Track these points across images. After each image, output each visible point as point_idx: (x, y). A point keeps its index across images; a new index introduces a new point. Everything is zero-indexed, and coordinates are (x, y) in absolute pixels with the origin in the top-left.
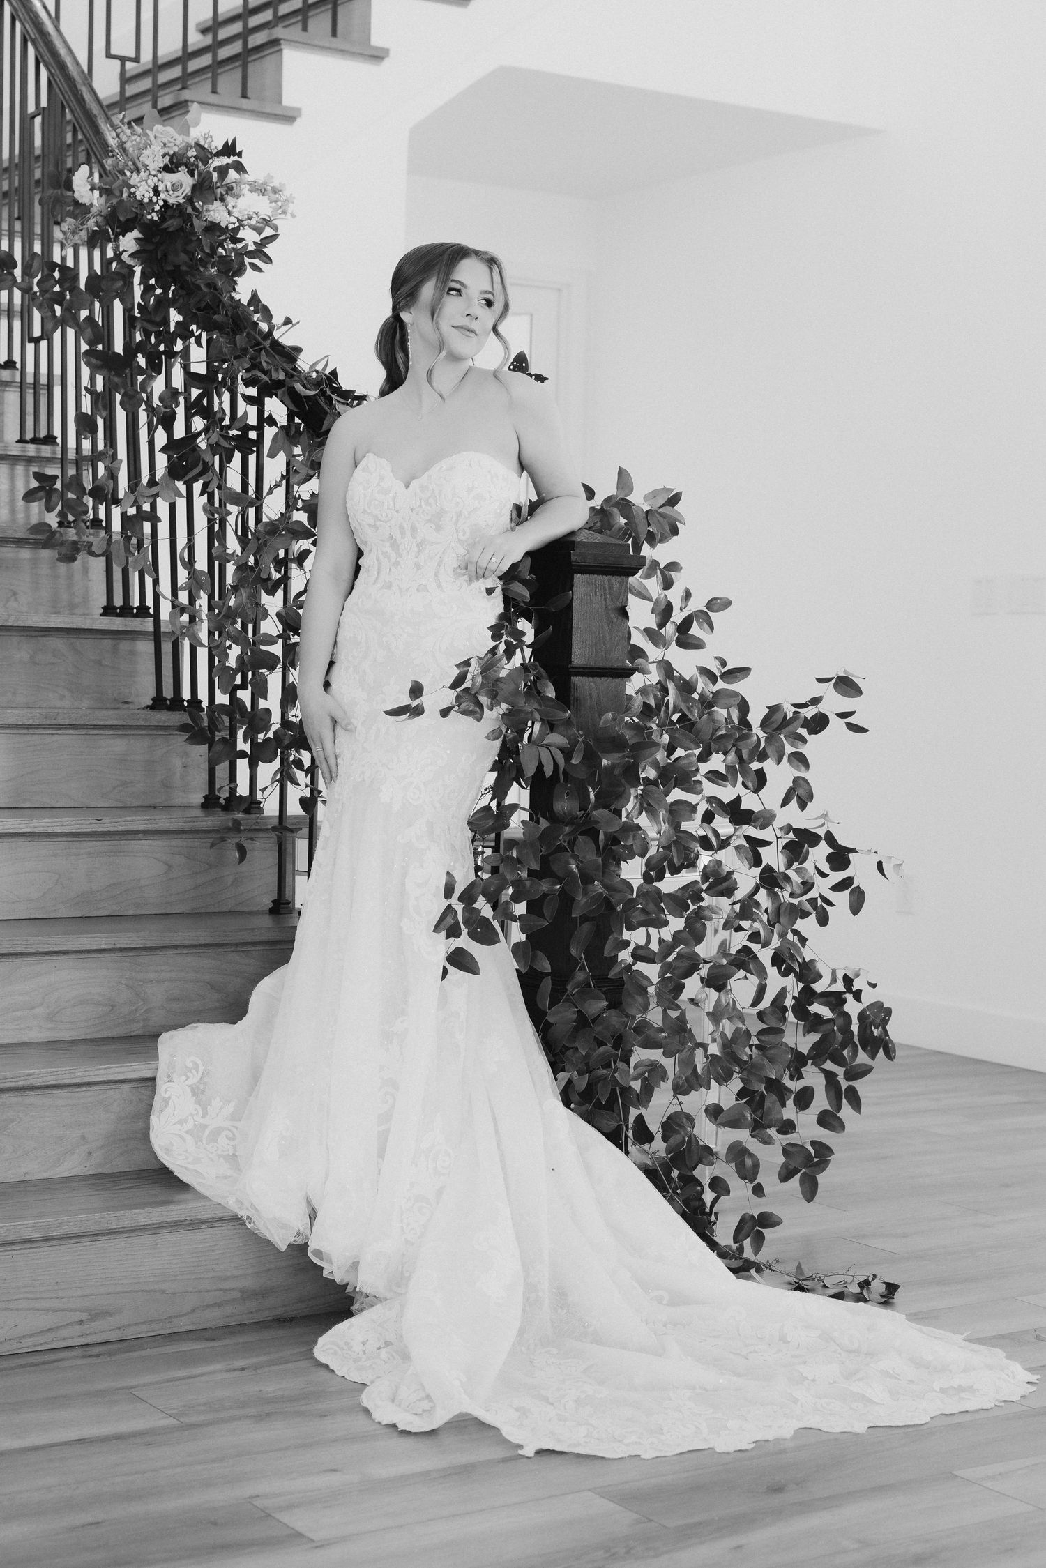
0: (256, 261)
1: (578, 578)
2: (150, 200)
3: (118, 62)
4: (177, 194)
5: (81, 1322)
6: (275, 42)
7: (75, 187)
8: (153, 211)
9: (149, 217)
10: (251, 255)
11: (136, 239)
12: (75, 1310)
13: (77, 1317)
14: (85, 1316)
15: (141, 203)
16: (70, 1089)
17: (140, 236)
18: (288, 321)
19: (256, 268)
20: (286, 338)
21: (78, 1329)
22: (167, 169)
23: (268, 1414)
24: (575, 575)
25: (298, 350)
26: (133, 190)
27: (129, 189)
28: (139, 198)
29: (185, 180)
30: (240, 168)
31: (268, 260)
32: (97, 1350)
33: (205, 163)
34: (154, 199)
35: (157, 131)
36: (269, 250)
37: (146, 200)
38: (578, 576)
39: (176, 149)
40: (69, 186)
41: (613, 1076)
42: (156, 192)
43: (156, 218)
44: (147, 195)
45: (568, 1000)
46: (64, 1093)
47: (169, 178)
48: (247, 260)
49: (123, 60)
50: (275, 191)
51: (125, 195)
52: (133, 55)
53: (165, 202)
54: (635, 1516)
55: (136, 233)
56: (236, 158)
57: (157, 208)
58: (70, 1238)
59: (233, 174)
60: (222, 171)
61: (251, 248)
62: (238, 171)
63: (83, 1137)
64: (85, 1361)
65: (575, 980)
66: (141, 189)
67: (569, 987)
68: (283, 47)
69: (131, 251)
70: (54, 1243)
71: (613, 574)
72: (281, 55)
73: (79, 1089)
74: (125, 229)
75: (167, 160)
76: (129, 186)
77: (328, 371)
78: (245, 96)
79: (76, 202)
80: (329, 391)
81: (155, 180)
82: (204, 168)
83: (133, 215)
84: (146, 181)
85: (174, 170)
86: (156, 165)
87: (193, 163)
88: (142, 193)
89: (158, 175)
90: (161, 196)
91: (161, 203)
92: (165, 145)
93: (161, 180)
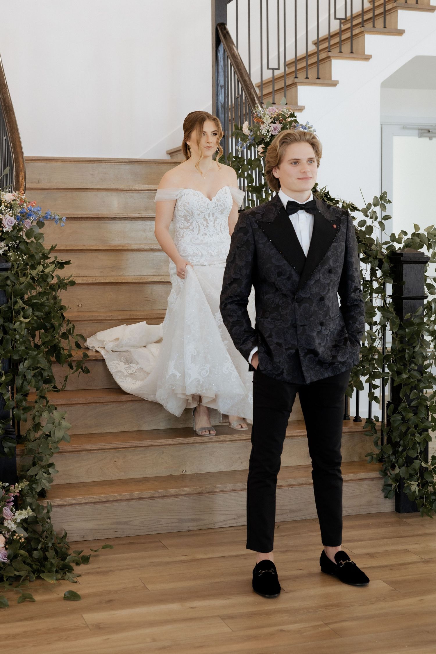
1: (405, 266)
2: (266, 134)
4: (276, 131)
5: (235, 519)
6: (329, 57)
7: (243, 129)
8: (267, 138)
9: (266, 140)
11: (263, 148)
12: (233, 515)
13: (233, 517)
14: (236, 517)
15: (263, 135)
16: (234, 442)
17: (264, 146)
21: (234, 521)
22: (273, 122)
23: (286, 551)
24: (404, 265)
26: (261, 131)
27: (259, 131)
28: (262, 134)
29: (279, 126)
30: (296, 121)
32: (239, 528)
33: (285, 120)
34: (268, 134)
35: (270, 109)
37: (265, 134)
38: (405, 265)
39: (275, 115)
40: (241, 128)
41: (415, 439)
42: (268, 132)
43: (268, 140)
44: (265, 133)
45: (398, 413)
46: (233, 443)
47: (273, 126)
49: (273, 69)
50: (310, 127)
51: (258, 133)
52: (277, 67)
53: (272, 134)
54: (392, 588)
55: (262, 146)
56: (295, 118)
57: (269, 137)
58: (230, 491)
59: (294, 124)
60: (290, 123)
62: (295, 123)
63: (239, 458)
64: (236, 531)
65: (401, 406)
66: (263, 130)
67: (399, 408)
68: (331, 59)
69: (261, 152)
70: (225, 493)
71: (418, 263)
72: (331, 62)
73: (237, 442)
74: (260, 143)
75: (272, 119)
76: (260, 130)
77: (326, 191)
78: (318, 78)
79: (244, 134)
80: (325, 199)
81: (268, 127)
82: (284, 122)
83: (261, 139)
84: (265, 127)
85: (275, 123)
86: (268, 121)
87: (281, 120)
88: (264, 132)
89: (269, 125)
90: (270, 133)
91: (270, 135)
92: (272, 114)
93: (271, 127)
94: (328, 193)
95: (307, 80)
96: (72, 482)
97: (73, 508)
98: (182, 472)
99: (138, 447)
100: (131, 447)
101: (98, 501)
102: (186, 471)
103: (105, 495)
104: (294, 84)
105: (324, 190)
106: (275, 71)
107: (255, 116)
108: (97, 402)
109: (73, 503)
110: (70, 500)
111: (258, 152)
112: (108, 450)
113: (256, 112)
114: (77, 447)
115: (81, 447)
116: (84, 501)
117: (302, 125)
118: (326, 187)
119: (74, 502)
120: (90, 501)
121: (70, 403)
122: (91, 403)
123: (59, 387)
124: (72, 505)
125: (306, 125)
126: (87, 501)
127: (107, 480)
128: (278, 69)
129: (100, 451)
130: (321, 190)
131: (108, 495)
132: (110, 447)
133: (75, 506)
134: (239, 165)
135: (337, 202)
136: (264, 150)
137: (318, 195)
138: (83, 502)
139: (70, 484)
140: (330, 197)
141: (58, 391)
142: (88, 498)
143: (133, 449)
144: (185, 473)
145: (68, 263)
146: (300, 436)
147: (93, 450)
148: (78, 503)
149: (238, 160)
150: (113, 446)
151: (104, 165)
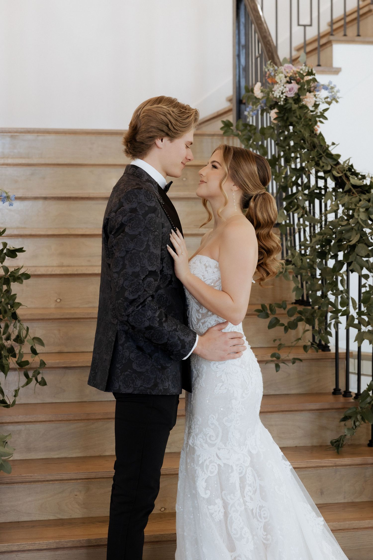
0: (321, 119)
2: (280, 96)
3: (302, 28)
4: (291, 93)
7: (255, 92)
8: (281, 101)
9: (279, 104)
10: (319, 117)
11: (276, 113)
15: (276, 98)
18: (333, 144)
19: (321, 122)
20: (334, 151)
22: (289, 82)
25: (339, 156)
26: (273, 93)
28: (275, 96)
29: (295, 86)
30: (315, 80)
31: (326, 118)
33: (303, 79)
35: (285, 67)
36: (326, 114)
37: (278, 97)
39: (291, 74)
40: (252, 90)
42: (282, 93)
43: (282, 104)
47: (289, 86)
48: (317, 119)
49: (305, 26)
50: (332, 88)
51: (270, 95)
52: (309, 23)
53: (286, 97)
55: (276, 110)
56: (313, 76)
57: (282, 99)
59: (312, 85)
60: (308, 82)
61: (319, 114)
66: (276, 92)
69: (274, 118)
74: (272, 108)
75: (288, 79)
76: (272, 91)
77: (350, 164)
78: (359, 35)
79: (256, 97)
80: (348, 173)
81: (282, 87)
82: (302, 81)
83: (274, 103)
84: (278, 88)
85: (290, 83)
86: (282, 81)
87: (298, 79)
88: (277, 94)
89: (283, 86)
90: (284, 94)
91: (284, 97)
92: (287, 72)
93: (285, 87)
94: (352, 166)
95: (345, 38)
96: (22, 520)
97: (14, 555)
98: (160, 510)
99: (103, 478)
100: (95, 478)
101: (45, 548)
102: (165, 509)
103: (54, 541)
104: (329, 43)
105: (347, 162)
106: (307, 28)
107: (267, 75)
108: (60, 419)
109: (14, 550)
110: (9, 545)
111: (270, 117)
112: (66, 481)
113: (268, 70)
114: (27, 477)
115: (32, 478)
116: (28, 548)
117: (323, 85)
118: (349, 159)
119: (15, 548)
120: (35, 548)
121: (26, 420)
122: (53, 421)
123: (9, 401)
124: (12, 552)
125: (329, 85)
126: (31, 548)
127: (66, 517)
128: (311, 25)
129: (56, 482)
130: (345, 162)
131: (58, 541)
132: (69, 478)
133: (16, 553)
134: (250, 134)
135: (364, 177)
136: (277, 115)
137: (340, 169)
138: (26, 548)
139: (18, 522)
140: (355, 171)
141: (8, 406)
142: (32, 544)
143: (98, 480)
144: (165, 512)
145: (21, 250)
146: (310, 467)
147: (48, 481)
148: (19, 549)
149: (248, 128)
150: (73, 476)
151: (104, 137)
